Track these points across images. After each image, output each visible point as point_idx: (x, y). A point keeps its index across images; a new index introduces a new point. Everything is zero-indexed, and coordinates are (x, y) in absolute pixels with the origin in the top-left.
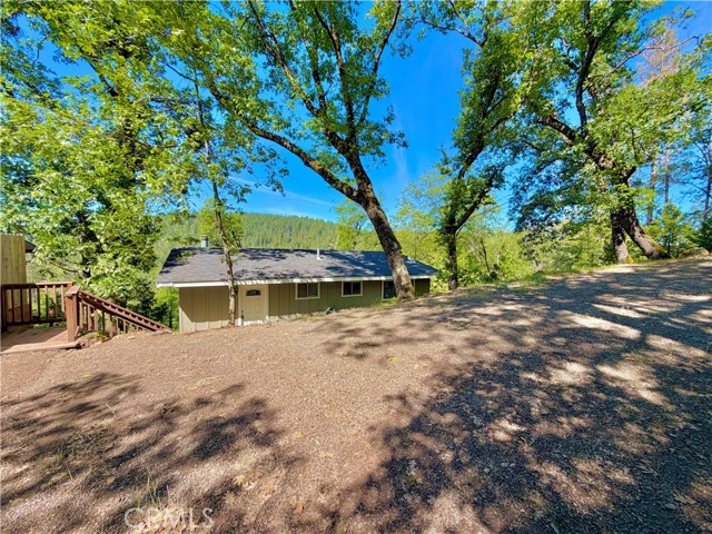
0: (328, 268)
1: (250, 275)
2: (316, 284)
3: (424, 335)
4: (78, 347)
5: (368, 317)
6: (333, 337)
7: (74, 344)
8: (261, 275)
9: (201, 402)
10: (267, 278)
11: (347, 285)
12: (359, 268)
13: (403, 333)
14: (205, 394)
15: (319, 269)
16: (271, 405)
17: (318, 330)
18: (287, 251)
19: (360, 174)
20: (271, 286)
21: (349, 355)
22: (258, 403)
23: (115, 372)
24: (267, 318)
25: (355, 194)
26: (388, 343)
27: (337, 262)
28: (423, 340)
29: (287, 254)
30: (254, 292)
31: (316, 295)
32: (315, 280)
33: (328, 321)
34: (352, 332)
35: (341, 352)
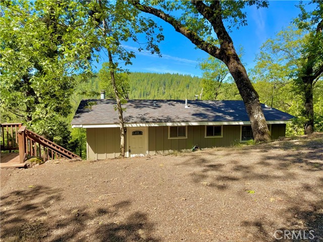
0: (193, 115)
1: (135, 120)
2: (184, 127)
3: (279, 173)
4: (26, 167)
5: (228, 155)
6: (198, 169)
7: (23, 165)
8: (143, 120)
9: (102, 212)
10: (147, 122)
11: (209, 128)
12: (220, 114)
13: (260, 170)
14: (104, 206)
15: (187, 115)
16: (151, 219)
17: (186, 164)
18: (162, 101)
19: (223, 35)
20: (150, 128)
21: (211, 185)
22: (141, 216)
23: (47, 186)
24: (147, 152)
25: (218, 52)
26: (246, 178)
27: (201, 110)
28: (278, 177)
29: (161, 104)
30: (138, 132)
31: (185, 136)
32: (183, 124)
33: (194, 157)
34: (214, 167)
35: (205, 182)
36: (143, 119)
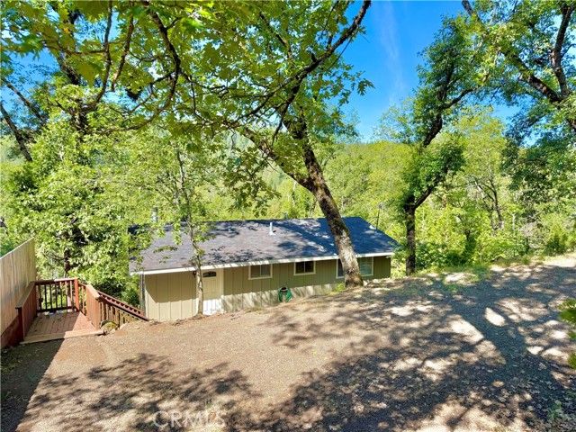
0: (280, 246)
1: (208, 258)
2: (268, 266)
4: (104, 334)
7: (101, 331)
8: (218, 259)
10: (223, 262)
11: (299, 264)
12: (312, 244)
15: (272, 247)
17: (268, 323)
18: (239, 223)
20: (225, 269)
24: (222, 296)
25: (306, 180)
27: (290, 236)
28: (337, 336)
29: (239, 228)
30: (211, 274)
31: (269, 274)
32: (267, 262)
33: (277, 313)
36: (218, 257)
